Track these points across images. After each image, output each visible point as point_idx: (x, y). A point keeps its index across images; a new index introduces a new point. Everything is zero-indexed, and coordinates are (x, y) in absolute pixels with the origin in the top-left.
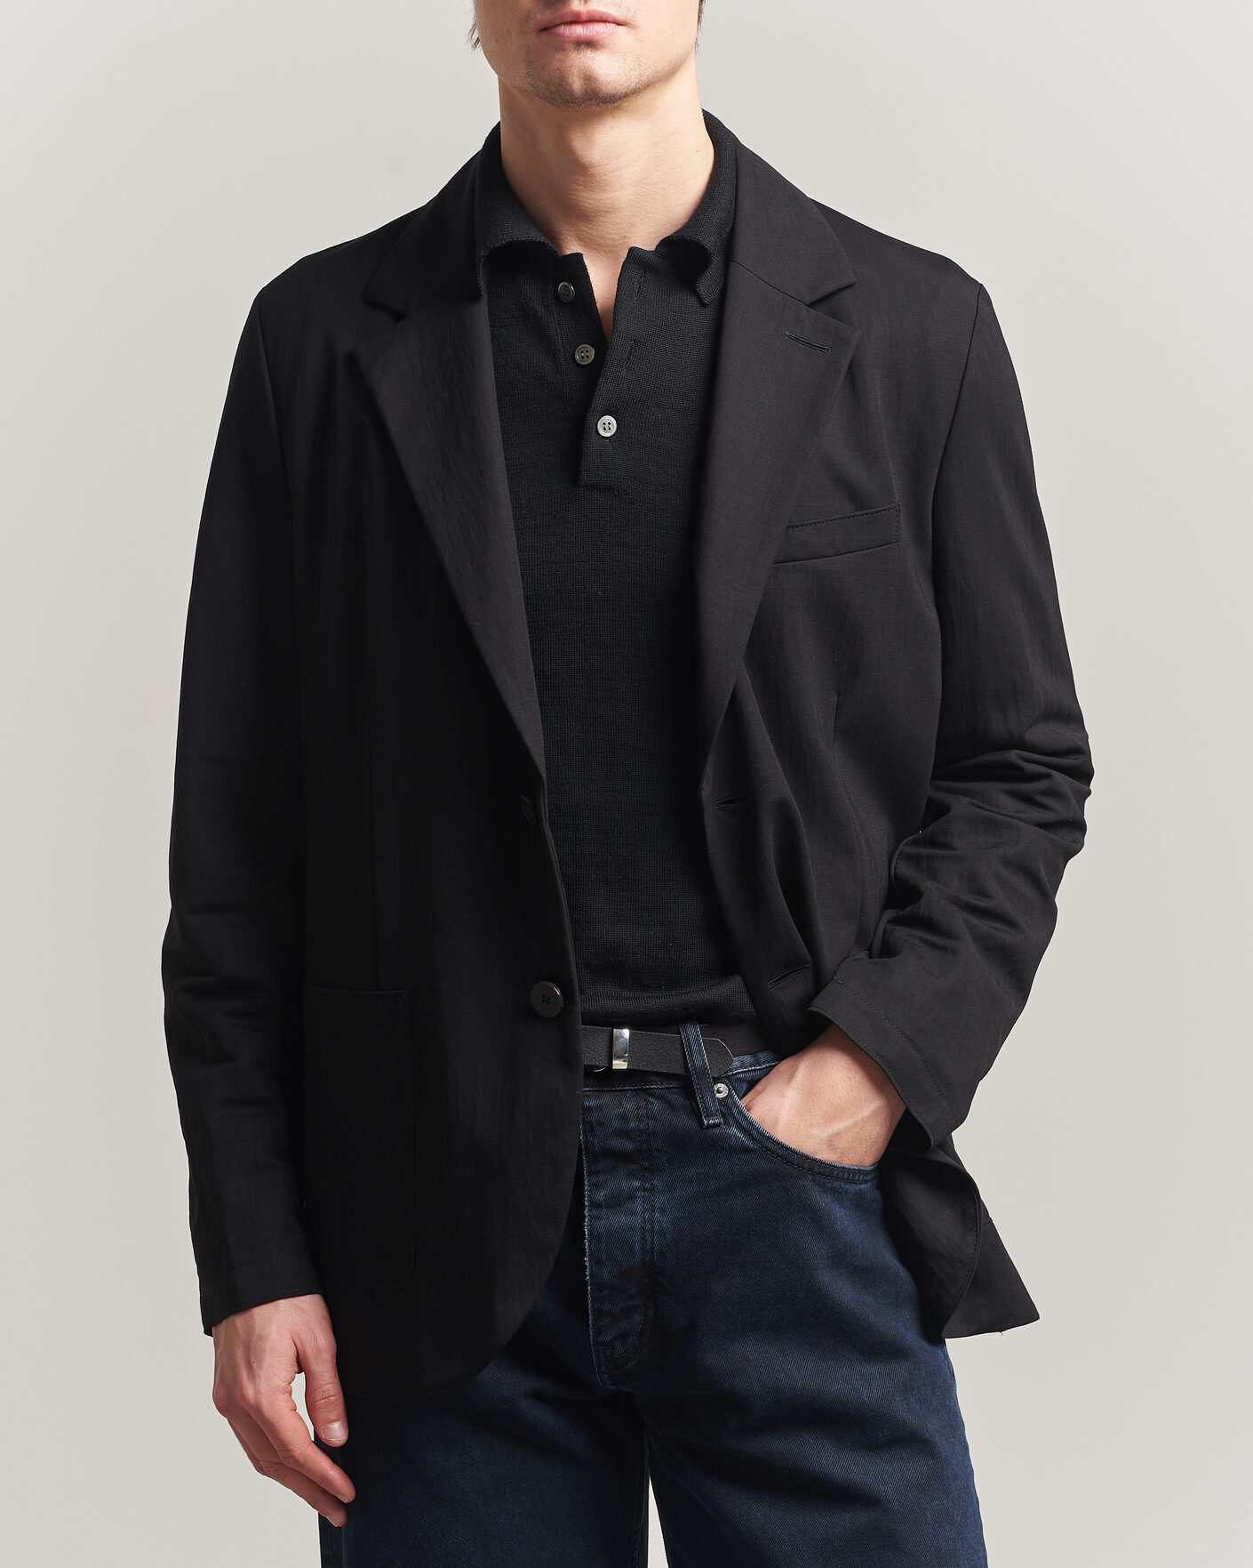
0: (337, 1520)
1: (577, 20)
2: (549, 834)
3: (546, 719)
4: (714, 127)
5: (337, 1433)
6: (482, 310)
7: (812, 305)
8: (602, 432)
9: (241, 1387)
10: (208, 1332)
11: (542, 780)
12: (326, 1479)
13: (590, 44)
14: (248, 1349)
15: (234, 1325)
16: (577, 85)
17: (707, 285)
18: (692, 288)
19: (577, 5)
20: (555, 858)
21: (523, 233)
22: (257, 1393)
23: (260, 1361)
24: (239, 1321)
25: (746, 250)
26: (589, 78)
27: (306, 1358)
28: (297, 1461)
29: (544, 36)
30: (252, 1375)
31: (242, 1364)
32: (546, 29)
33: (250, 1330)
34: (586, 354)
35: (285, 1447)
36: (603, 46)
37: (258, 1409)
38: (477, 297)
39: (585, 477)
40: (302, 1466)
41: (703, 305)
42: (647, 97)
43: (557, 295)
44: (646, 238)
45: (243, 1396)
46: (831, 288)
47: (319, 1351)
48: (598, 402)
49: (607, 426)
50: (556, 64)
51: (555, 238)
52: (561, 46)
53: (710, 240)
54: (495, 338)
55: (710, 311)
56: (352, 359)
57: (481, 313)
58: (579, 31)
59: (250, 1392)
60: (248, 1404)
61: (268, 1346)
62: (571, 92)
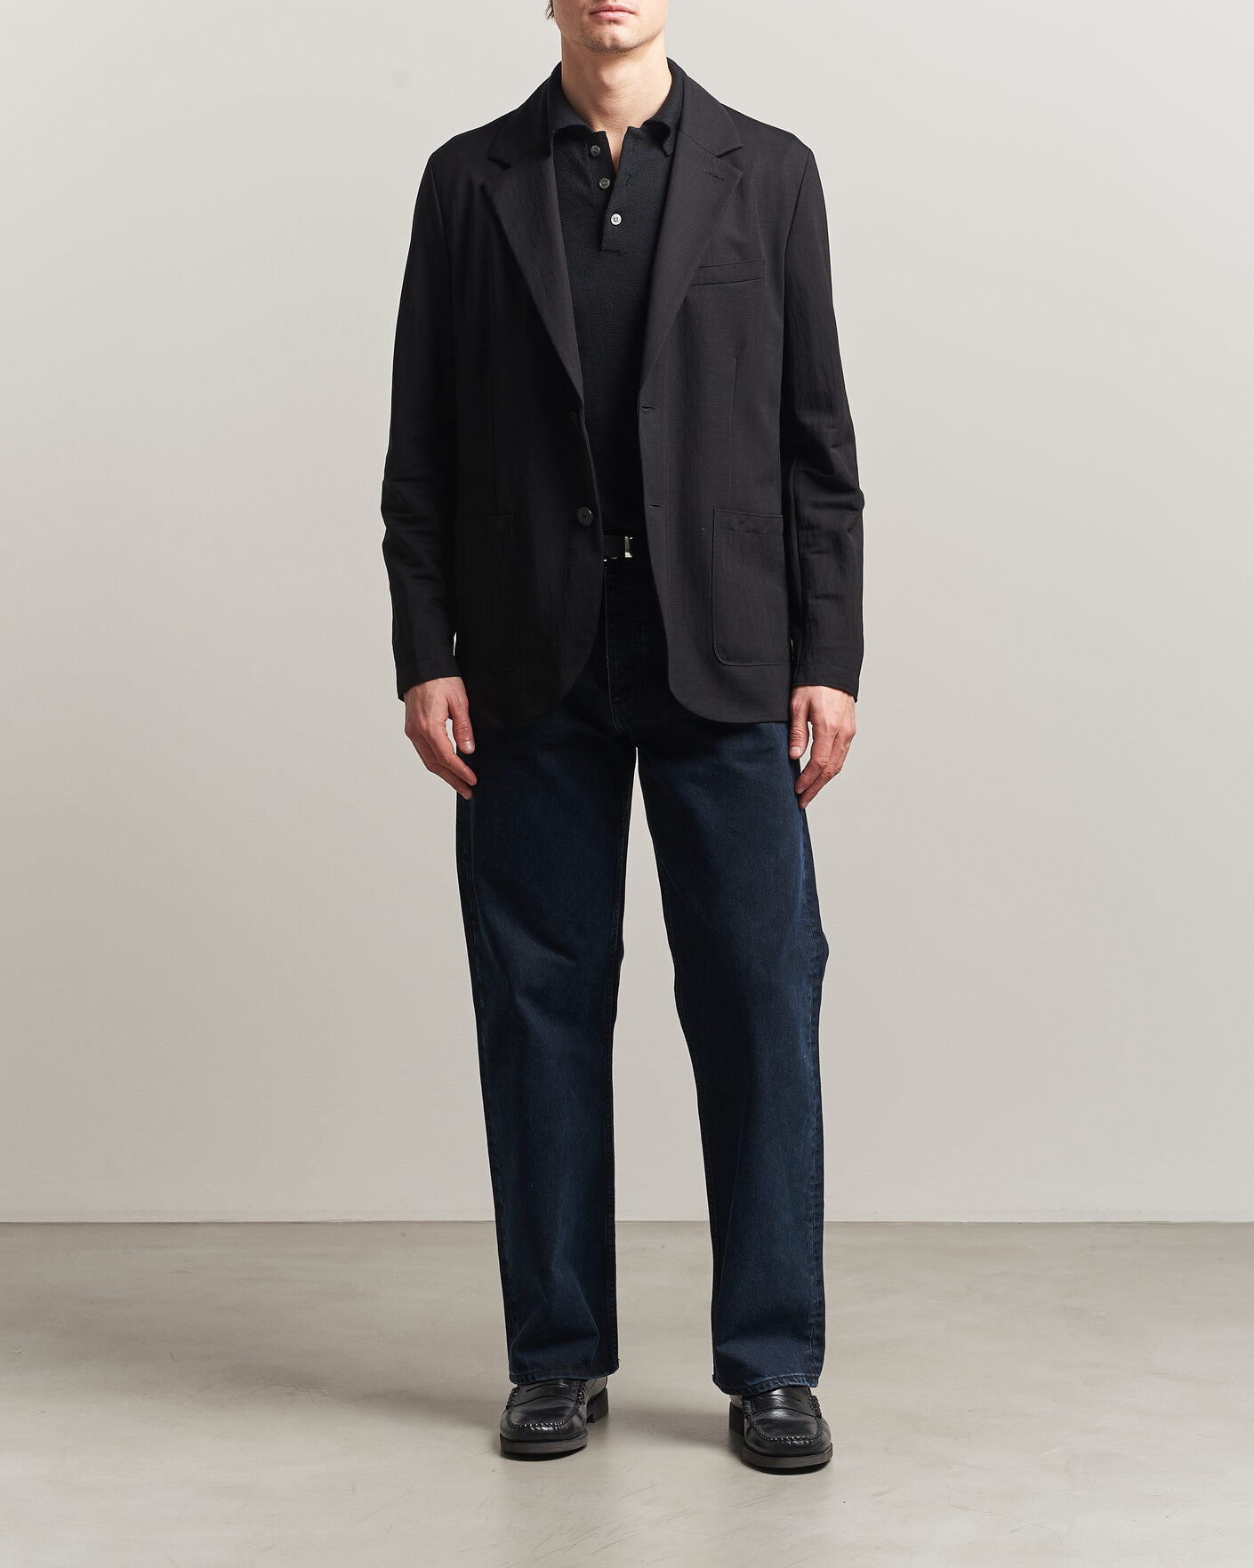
0: (467, 795)
1: (610, 10)
2: (585, 430)
3: (584, 371)
4: (672, 65)
5: (469, 747)
6: (551, 160)
7: (719, 157)
8: (613, 223)
9: (420, 722)
10: (401, 697)
11: (581, 402)
12: (463, 773)
13: (616, 22)
14: (423, 702)
15: (416, 691)
16: (608, 43)
17: (668, 146)
18: (661, 148)
19: (610, 2)
20: (588, 443)
21: (575, 121)
22: (428, 725)
23: (430, 708)
24: (418, 689)
25: (687, 127)
26: (614, 39)
27: (453, 708)
28: (446, 762)
29: (592, 16)
30: (426, 716)
31: (420, 710)
32: (593, 13)
33: (424, 694)
34: (605, 183)
35: (441, 754)
36: (622, 23)
37: (428, 733)
38: (547, 154)
39: (605, 245)
40: (449, 764)
41: (667, 156)
42: (640, 50)
43: (590, 154)
44: (637, 123)
45: (421, 727)
46: (729, 149)
47: (460, 705)
48: (611, 206)
49: (616, 219)
50: (597, 31)
51: (590, 124)
52: (600, 22)
53: (669, 121)
54: (557, 177)
55: (668, 159)
56: (483, 189)
57: (550, 162)
58: (611, 15)
59: (424, 724)
60: (423, 731)
61: (434, 701)
62: (605, 46)
